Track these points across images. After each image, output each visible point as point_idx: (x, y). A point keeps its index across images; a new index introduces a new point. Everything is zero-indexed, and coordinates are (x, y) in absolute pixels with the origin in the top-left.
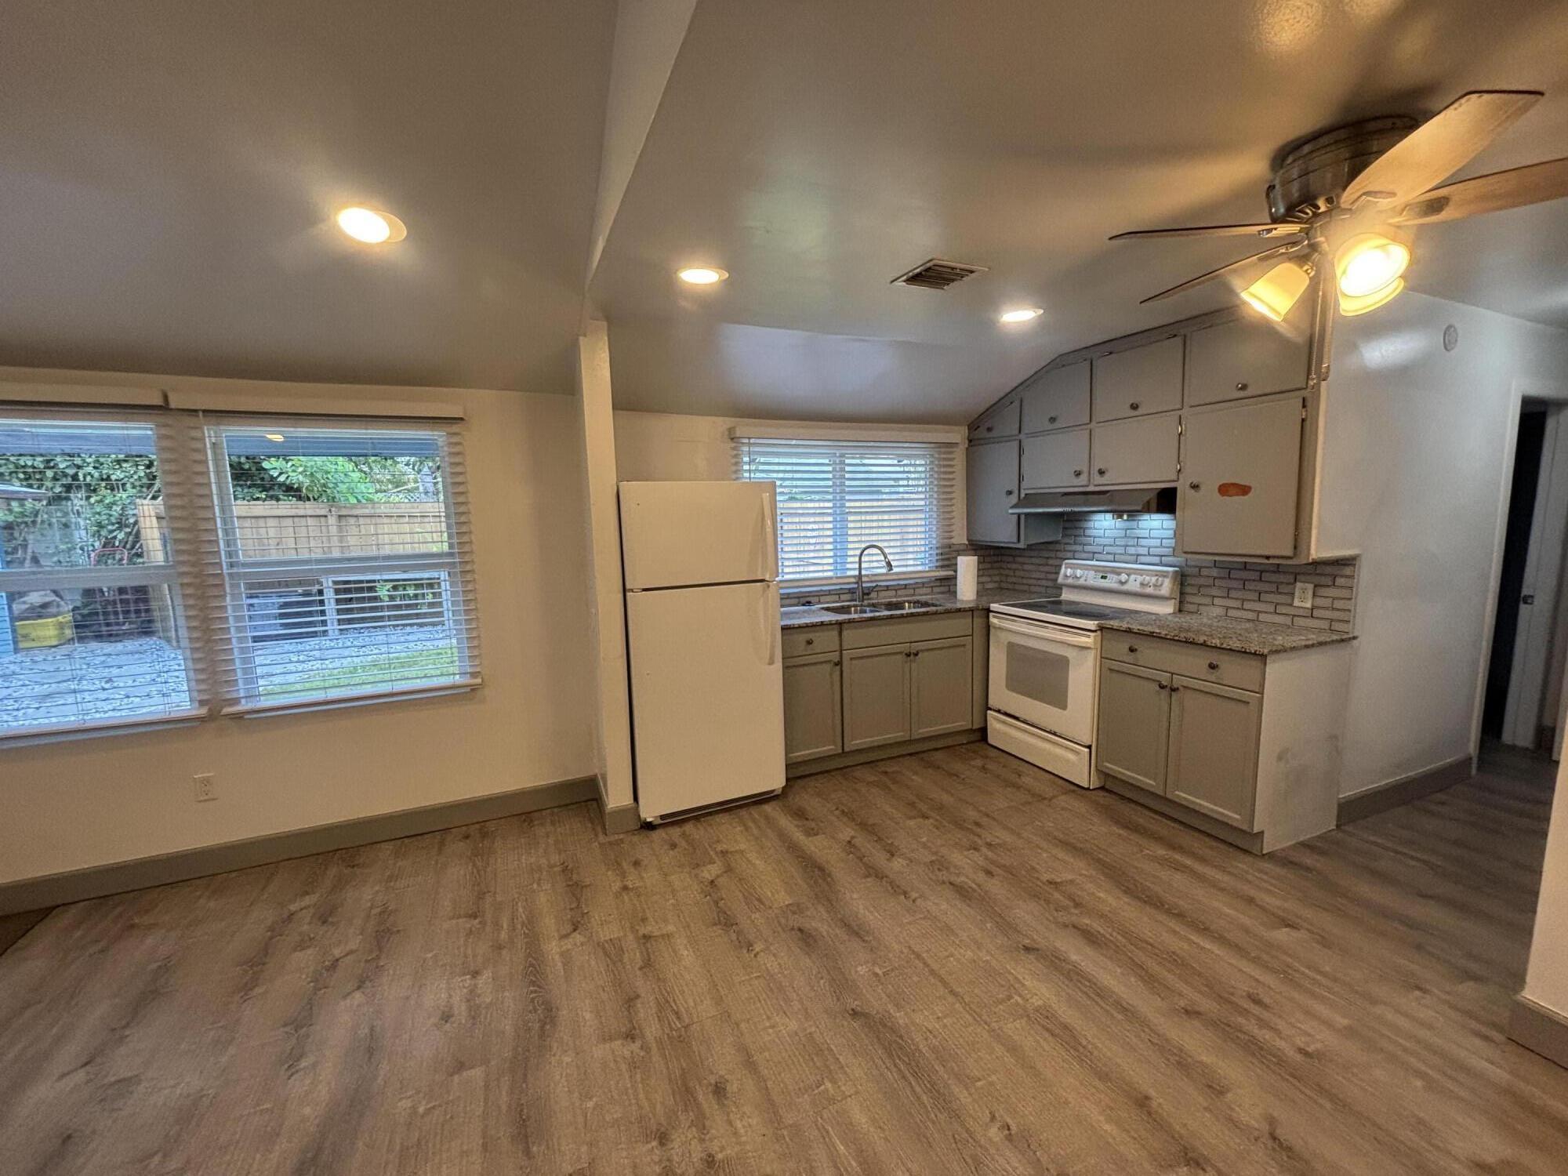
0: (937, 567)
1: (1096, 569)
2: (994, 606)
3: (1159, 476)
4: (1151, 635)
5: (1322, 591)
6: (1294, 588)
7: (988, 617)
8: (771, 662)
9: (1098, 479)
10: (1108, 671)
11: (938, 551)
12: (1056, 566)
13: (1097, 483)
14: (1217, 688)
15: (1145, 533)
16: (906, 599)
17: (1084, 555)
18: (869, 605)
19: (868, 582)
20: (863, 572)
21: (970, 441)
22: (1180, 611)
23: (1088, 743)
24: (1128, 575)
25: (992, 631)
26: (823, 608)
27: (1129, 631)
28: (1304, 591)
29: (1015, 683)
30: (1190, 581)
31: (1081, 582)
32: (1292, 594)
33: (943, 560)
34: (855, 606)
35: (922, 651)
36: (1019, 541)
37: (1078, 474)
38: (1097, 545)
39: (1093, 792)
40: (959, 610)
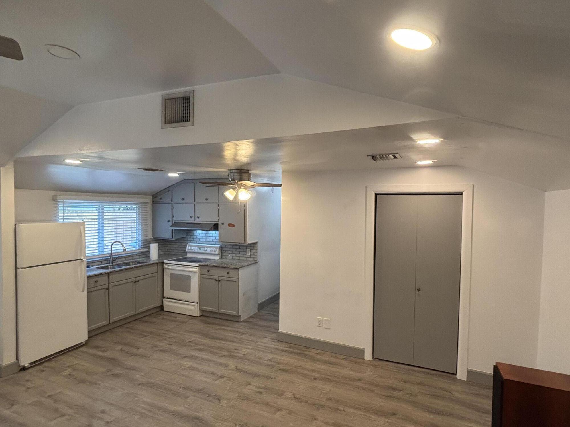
0: (141, 248)
1: (198, 246)
2: (165, 261)
3: (213, 220)
4: (213, 266)
5: (252, 251)
6: (246, 250)
7: (163, 265)
8: (83, 291)
9: (197, 219)
10: (202, 278)
11: (142, 242)
12: (185, 245)
13: (197, 221)
14: (229, 279)
15: (211, 235)
16: (130, 261)
17: (193, 242)
18: (116, 265)
19: (114, 256)
20: (113, 252)
21: (153, 201)
22: (221, 258)
23: (197, 302)
24: (207, 248)
25: (165, 270)
26: (96, 268)
27: (207, 266)
28: (248, 251)
29: (173, 288)
30: (223, 249)
31: (193, 251)
32: (246, 252)
33: (144, 245)
34: (110, 266)
35: (140, 280)
36: (172, 237)
37: (191, 217)
38: (198, 238)
39: (199, 317)
40: (153, 264)
